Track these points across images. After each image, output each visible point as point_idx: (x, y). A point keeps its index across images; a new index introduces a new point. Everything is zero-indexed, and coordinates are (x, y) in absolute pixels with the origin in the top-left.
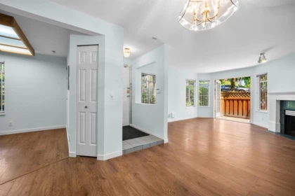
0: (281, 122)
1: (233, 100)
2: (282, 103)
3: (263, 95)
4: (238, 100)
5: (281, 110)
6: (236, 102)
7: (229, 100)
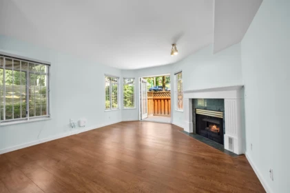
0: (193, 121)
1: (161, 99)
2: (194, 101)
3: (180, 94)
4: (164, 100)
5: (193, 109)
6: (162, 101)
7: (157, 100)
